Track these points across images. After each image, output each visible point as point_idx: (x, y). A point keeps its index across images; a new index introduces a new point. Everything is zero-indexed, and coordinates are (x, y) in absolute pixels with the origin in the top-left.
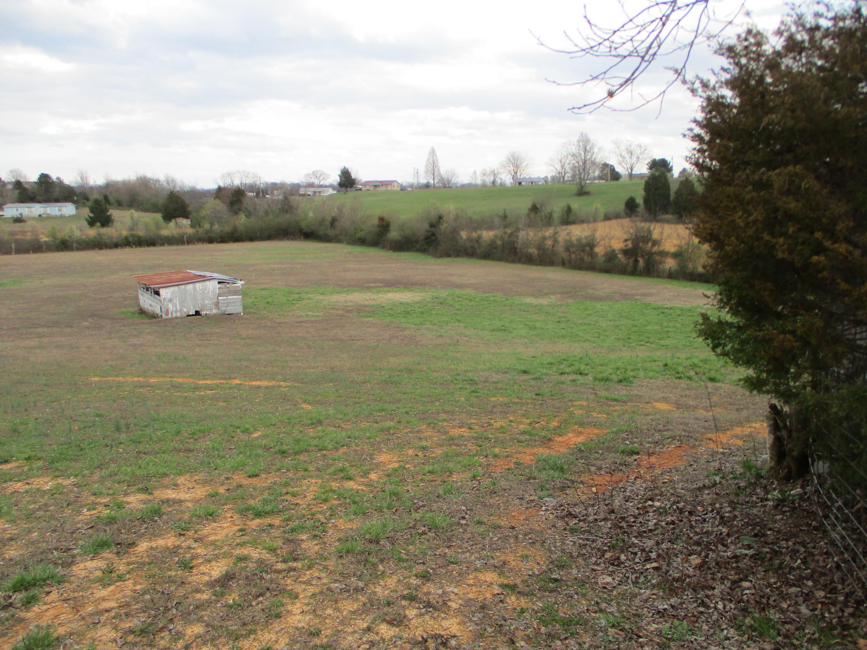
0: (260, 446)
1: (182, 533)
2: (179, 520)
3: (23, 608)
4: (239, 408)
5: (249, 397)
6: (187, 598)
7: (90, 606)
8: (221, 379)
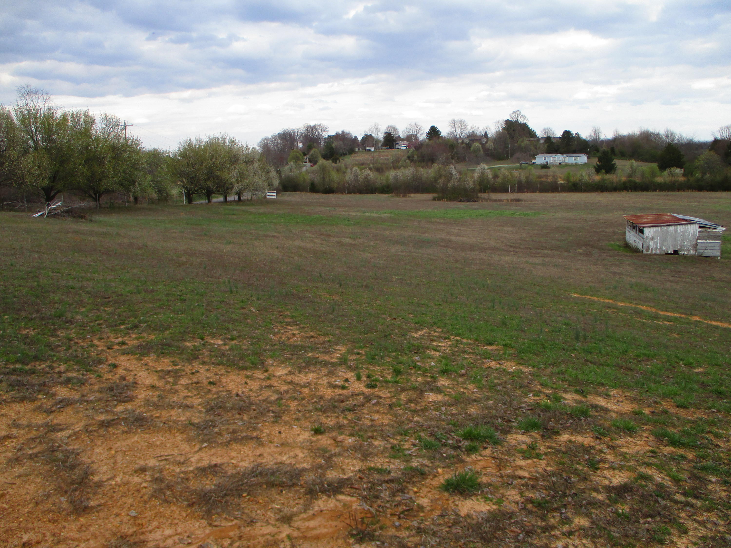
0: (697, 382)
1: (599, 437)
2: (600, 425)
3: (466, 452)
4: (690, 343)
5: (703, 335)
6: (585, 492)
7: (510, 469)
8: (682, 313)
